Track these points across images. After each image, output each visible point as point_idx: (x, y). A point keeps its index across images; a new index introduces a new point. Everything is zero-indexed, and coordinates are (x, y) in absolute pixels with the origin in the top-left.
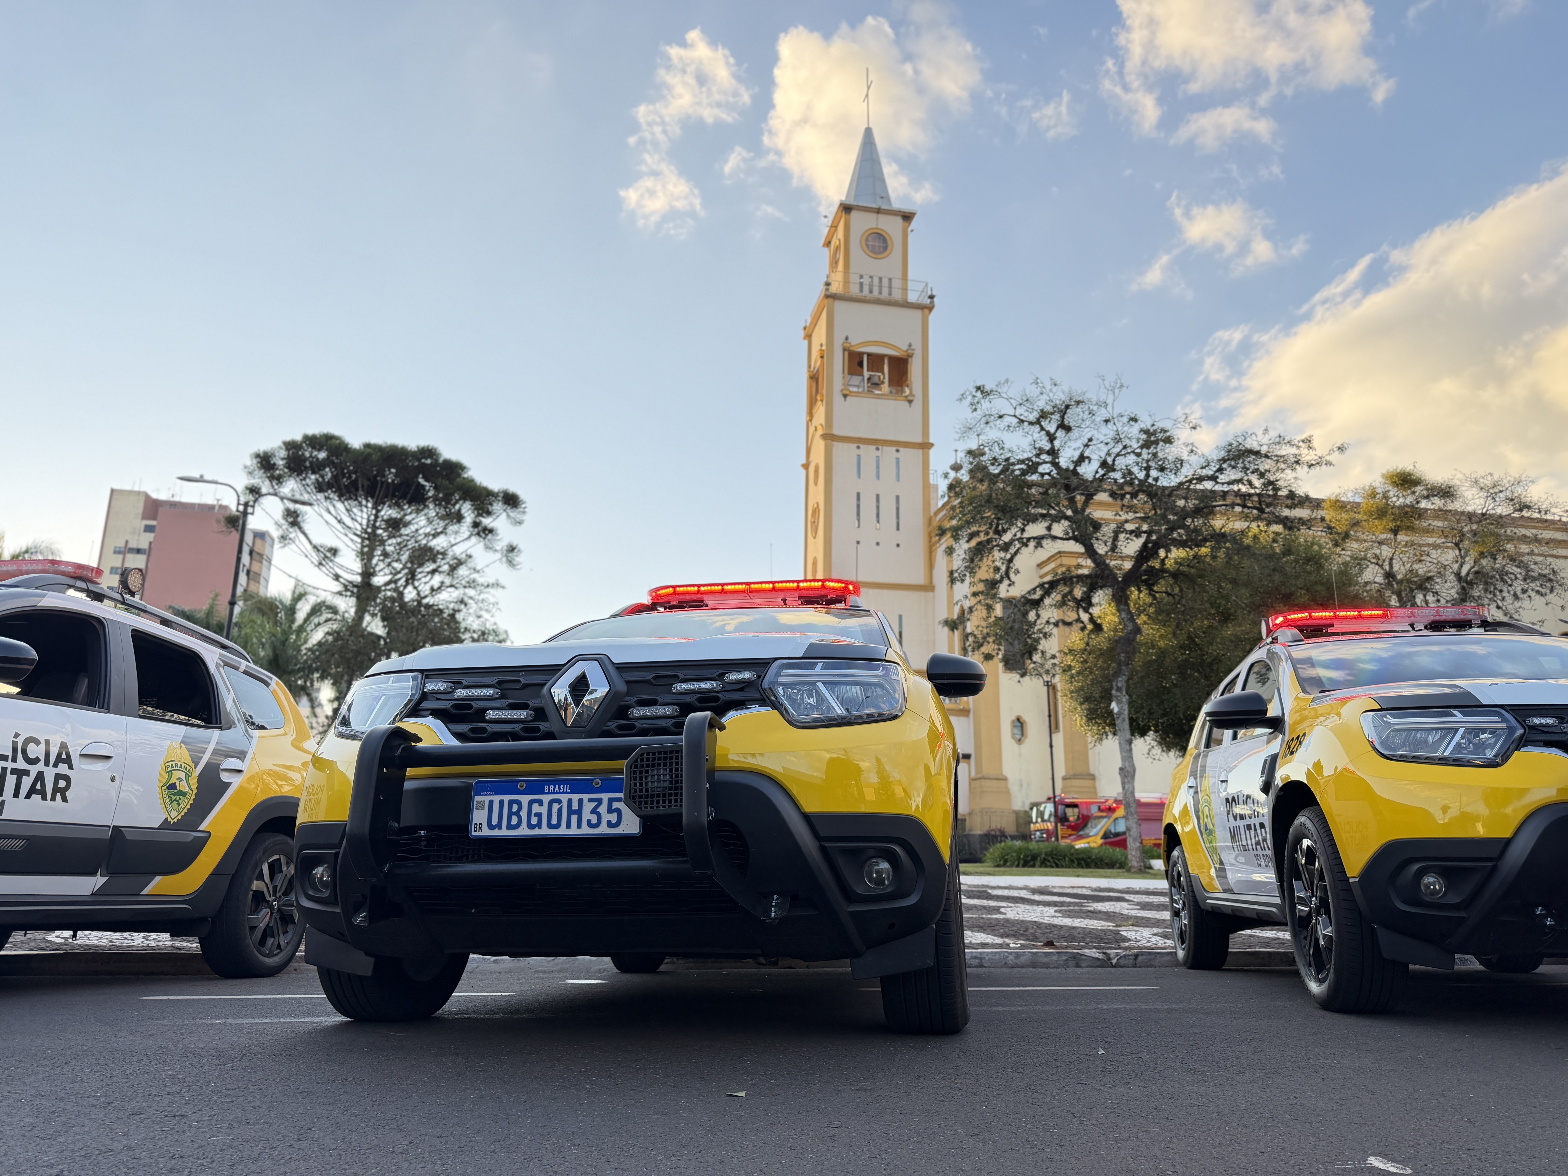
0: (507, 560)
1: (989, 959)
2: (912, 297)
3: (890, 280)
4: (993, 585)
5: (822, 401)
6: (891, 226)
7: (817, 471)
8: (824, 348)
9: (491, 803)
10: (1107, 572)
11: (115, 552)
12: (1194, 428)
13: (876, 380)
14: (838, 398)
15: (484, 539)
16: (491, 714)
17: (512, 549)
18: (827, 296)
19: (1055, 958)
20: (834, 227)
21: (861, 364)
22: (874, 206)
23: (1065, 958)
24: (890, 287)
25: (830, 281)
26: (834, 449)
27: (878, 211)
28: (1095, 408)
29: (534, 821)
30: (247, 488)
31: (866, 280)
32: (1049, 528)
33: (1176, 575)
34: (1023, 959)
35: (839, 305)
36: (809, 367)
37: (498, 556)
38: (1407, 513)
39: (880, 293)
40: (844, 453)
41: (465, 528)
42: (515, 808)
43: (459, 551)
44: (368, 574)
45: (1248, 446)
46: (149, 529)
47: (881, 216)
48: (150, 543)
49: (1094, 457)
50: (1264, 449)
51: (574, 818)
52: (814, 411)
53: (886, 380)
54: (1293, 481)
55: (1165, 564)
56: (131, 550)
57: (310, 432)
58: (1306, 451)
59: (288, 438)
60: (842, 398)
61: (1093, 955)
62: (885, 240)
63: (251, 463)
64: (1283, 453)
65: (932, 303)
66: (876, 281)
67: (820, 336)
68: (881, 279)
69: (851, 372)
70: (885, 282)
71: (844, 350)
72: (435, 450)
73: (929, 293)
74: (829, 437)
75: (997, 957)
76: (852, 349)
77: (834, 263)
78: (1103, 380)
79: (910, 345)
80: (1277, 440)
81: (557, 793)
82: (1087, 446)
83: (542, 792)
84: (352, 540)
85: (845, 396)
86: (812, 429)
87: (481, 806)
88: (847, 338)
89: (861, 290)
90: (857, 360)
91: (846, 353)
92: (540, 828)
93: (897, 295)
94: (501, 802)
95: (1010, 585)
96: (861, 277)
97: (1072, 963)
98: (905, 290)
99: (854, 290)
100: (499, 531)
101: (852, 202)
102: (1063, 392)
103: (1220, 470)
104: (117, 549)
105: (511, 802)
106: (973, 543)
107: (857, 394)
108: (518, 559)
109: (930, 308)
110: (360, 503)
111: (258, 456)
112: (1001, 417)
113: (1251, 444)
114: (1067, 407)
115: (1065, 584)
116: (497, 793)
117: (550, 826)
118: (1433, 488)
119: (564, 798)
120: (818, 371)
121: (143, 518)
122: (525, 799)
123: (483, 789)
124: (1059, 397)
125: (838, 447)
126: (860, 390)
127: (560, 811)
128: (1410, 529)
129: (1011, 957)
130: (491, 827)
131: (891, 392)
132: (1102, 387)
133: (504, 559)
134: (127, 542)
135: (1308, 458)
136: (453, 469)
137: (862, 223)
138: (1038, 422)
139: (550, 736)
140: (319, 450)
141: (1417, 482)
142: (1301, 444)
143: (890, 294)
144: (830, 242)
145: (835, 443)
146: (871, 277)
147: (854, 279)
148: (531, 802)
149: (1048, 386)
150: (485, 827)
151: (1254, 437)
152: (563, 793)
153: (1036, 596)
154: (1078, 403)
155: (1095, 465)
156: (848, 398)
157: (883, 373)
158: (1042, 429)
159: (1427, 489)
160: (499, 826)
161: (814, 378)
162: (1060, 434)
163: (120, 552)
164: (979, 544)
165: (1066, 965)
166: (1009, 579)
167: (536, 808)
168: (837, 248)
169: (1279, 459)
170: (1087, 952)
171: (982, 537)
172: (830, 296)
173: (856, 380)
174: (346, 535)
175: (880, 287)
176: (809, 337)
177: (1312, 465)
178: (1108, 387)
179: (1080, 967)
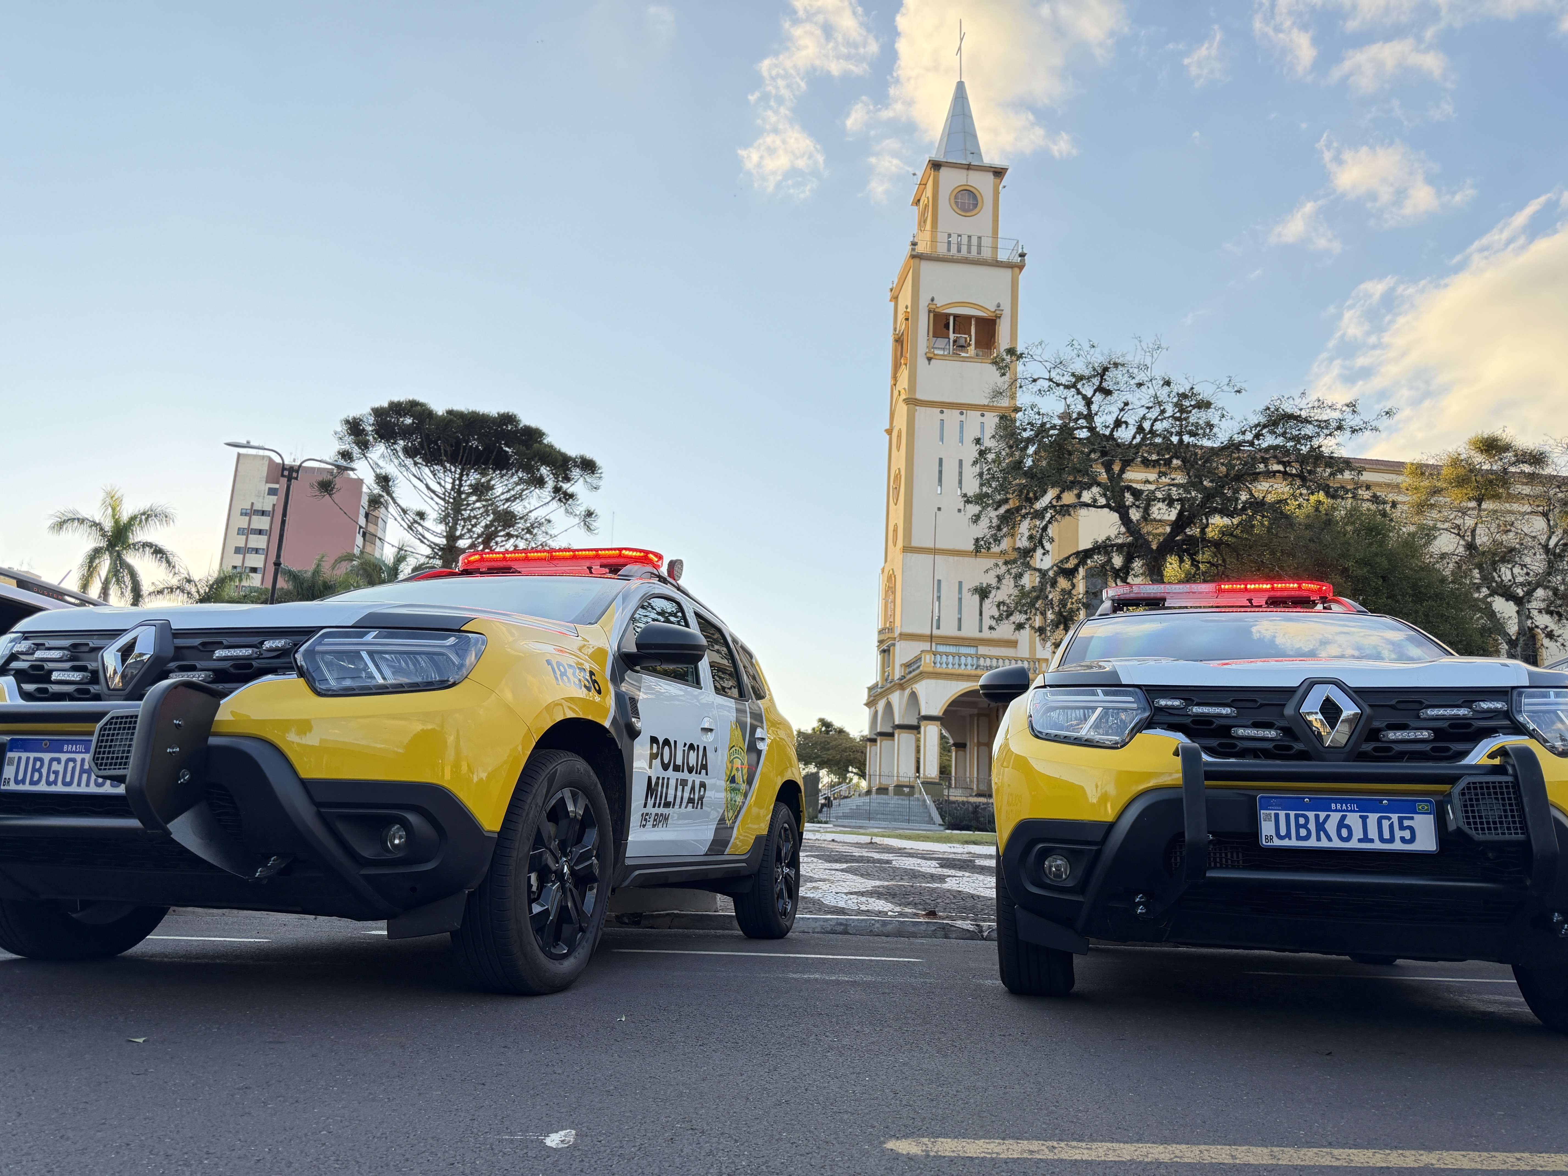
0: (585, 524)
1: (854, 926)
2: (1002, 256)
3: (980, 238)
4: (1027, 553)
5: (906, 364)
6: (982, 183)
7: (899, 436)
8: (909, 310)
9: (20, 758)
10: (1140, 541)
11: (242, 514)
12: (1239, 392)
13: (962, 342)
14: (922, 361)
15: (565, 504)
16: (55, 676)
17: (589, 514)
18: (913, 257)
19: (923, 928)
20: (923, 184)
21: (947, 326)
22: (964, 162)
23: (934, 928)
24: (979, 246)
25: (916, 240)
26: (917, 414)
27: (969, 167)
28: (1136, 371)
29: (52, 777)
30: (339, 453)
31: (954, 239)
32: (1079, 496)
33: (1217, 544)
34: (889, 928)
35: (925, 266)
36: (895, 330)
37: (577, 520)
38: (1491, 481)
39: (969, 252)
40: (927, 417)
41: (546, 493)
42: (38, 764)
43: (539, 514)
44: (452, 537)
45: (1289, 411)
46: (272, 492)
47: (971, 172)
48: (274, 505)
49: (1131, 421)
50: (1304, 414)
51: (85, 776)
52: (898, 375)
53: (973, 342)
54: (1335, 447)
55: (1205, 534)
56: (256, 512)
57: (396, 399)
58: (1350, 416)
59: (377, 405)
60: (927, 362)
61: (965, 927)
62: (975, 197)
63: (342, 429)
64: (1325, 418)
65: (1023, 261)
66: (965, 240)
67: (906, 298)
68: (969, 237)
69: (935, 335)
70: (974, 241)
71: (930, 311)
72: (515, 416)
73: (1020, 251)
74: (912, 402)
75: (863, 924)
76: (937, 310)
77: (922, 222)
78: (1140, 341)
79: (998, 306)
80: (1316, 404)
81: (74, 752)
82: (1122, 410)
83: (61, 751)
84: (437, 504)
85: (929, 359)
86: (896, 393)
87: (11, 762)
88: (933, 300)
89: (949, 250)
90: (944, 322)
91: (932, 315)
92: (56, 785)
93: (986, 254)
94: (28, 759)
95: (1044, 554)
96: (949, 236)
97: (940, 933)
98: (995, 248)
99: (942, 249)
100: (578, 497)
101: (941, 158)
102: (1102, 354)
103: (1257, 436)
104: (244, 511)
105: (36, 759)
106: (1002, 510)
107: (943, 358)
108: (594, 525)
109: (1021, 267)
110: (445, 467)
111: (347, 422)
112: (1035, 381)
113: (1288, 408)
114: (1106, 369)
115: (1099, 553)
116: (26, 751)
117: (64, 784)
118: (1524, 454)
119: (79, 757)
120: (902, 334)
121: (267, 482)
122: (47, 757)
123: (15, 745)
124: (1098, 359)
125: (921, 411)
126: (946, 353)
127: (74, 769)
128: (1496, 497)
129: (877, 925)
130: (17, 782)
131: (977, 355)
132: (1139, 348)
133: (582, 524)
134: (253, 504)
135: (1353, 423)
136: (532, 435)
137: (951, 179)
138: (1074, 386)
139: (97, 697)
140: (405, 416)
141: (1507, 448)
142: (1344, 408)
143: (979, 253)
144: (919, 200)
145: (917, 408)
146: (959, 236)
147: (942, 238)
148: (52, 760)
149: (1086, 347)
150: (12, 782)
151: (1291, 400)
152: (79, 752)
153: (1070, 565)
154: (1116, 365)
155: (1132, 430)
156: (933, 361)
157: (970, 336)
158: (1079, 392)
159: (1516, 455)
160: (23, 781)
161: (899, 341)
162: (1098, 397)
163: (246, 514)
164: (1007, 511)
165: (933, 935)
166: (1043, 547)
167: (55, 766)
168: (926, 206)
169: (1322, 425)
170: (959, 923)
171: (1011, 505)
172: (916, 257)
173: (941, 342)
174: (432, 499)
175: (969, 246)
176: (895, 298)
177: (1355, 430)
178: (1145, 348)
179: (950, 938)
